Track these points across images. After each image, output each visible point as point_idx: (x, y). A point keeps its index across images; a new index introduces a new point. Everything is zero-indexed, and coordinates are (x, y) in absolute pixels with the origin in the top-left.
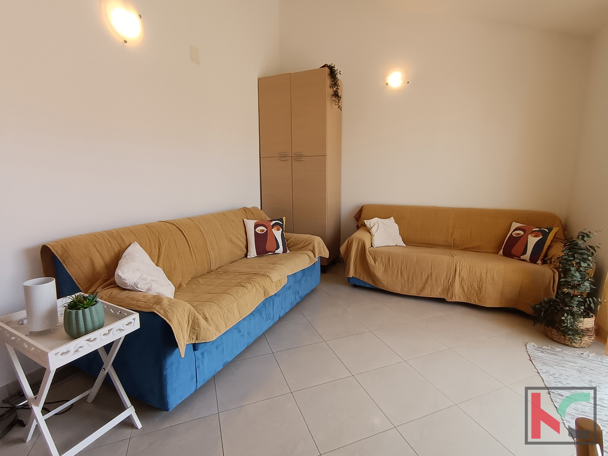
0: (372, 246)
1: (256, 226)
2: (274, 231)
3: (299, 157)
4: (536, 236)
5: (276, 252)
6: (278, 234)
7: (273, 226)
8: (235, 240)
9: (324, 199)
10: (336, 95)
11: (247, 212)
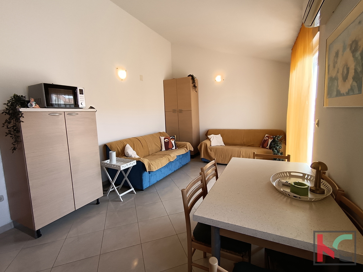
0: (211, 146)
1: (165, 139)
2: (172, 141)
3: (181, 111)
4: (271, 139)
5: (173, 148)
6: (173, 142)
7: (171, 139)
8: (157, 144)
9: (192, 128)
10: (195, 87)
11: (161, 134)
